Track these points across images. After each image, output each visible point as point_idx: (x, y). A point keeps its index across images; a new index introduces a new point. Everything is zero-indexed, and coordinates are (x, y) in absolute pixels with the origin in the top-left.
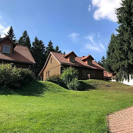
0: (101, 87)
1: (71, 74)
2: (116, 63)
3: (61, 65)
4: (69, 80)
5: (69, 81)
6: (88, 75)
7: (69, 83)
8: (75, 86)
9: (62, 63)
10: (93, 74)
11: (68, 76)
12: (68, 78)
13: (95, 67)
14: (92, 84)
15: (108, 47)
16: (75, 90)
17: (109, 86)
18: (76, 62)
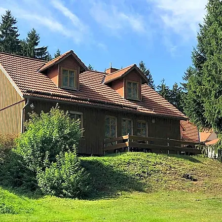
0: (165, 181)
1: (55, 135)
2: (216, 97)
3: (26, 100)
4: (43, 157)
5: (46, 161)
6: (125, 137)
7: (44, 169)
8: (63, 181)
9: (28, 91)
10: (144, 134)
11: (43, 142)
12: (43, 150)
13: (151, 109)
14: (132, 171)
15: (200, 39)
16: (65, 196)
17: (191, 178)
18: (82, 88)
